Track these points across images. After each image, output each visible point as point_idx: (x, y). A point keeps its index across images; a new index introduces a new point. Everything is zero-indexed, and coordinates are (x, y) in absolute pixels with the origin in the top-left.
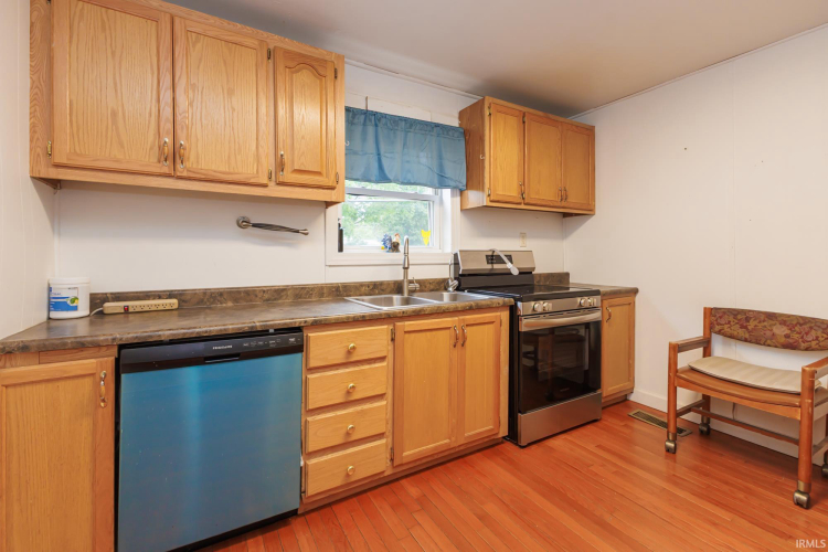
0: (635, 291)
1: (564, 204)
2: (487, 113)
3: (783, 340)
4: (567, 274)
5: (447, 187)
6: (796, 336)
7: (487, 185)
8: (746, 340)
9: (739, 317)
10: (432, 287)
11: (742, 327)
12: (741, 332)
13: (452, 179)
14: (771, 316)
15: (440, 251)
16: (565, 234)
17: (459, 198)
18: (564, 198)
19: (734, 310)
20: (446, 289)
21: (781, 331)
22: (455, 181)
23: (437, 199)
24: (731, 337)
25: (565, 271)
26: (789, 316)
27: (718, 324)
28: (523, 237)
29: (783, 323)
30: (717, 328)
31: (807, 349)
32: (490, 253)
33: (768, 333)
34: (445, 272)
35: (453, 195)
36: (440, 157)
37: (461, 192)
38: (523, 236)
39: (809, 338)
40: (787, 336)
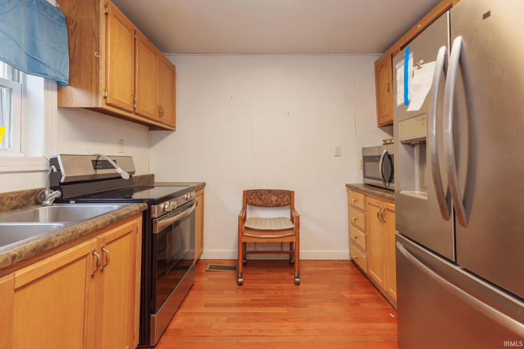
0: (204, 185)
1: (160, 120)
2: (102, 11)
3: (275, 203)
4: (153, 176)
5: (40, 74)
6: (280, 200)
7: (102, 86)
8: (261, 206)
9: (258, 194)
10: (14, 203)
11: (260, 199)
12: (260, 202)
13: (49, 67)
14: (270, 191)
15: (22, 155)
16: (150, 144)
17: (55, 93)
18: (161, 113)
19: (256, 190)
20: (39, 203)
21: (274, 198)
22: (55, 71)
23: (17, 86)
24: (255, 205)
25: (151, 173)
26: (276, 190)
27: (251, 199)
28: (122, 144)
29: (275, 194)
30: (250, 201)
31: (284, 206)
32: (95, 158)
33: (270, 200)
34: (38, 182)
35: (47, 88)
36: (32, 35)
37: (60, 86)
38: (121, 142)
39: (285, 200)
40: (277, 201)
